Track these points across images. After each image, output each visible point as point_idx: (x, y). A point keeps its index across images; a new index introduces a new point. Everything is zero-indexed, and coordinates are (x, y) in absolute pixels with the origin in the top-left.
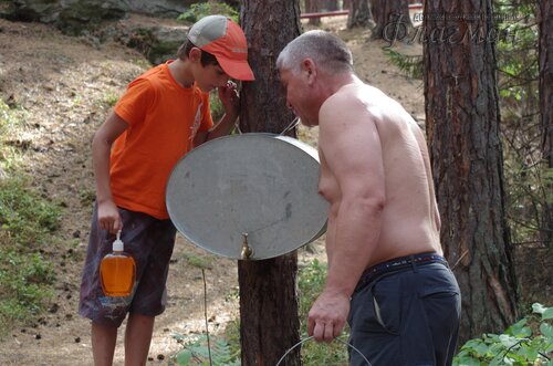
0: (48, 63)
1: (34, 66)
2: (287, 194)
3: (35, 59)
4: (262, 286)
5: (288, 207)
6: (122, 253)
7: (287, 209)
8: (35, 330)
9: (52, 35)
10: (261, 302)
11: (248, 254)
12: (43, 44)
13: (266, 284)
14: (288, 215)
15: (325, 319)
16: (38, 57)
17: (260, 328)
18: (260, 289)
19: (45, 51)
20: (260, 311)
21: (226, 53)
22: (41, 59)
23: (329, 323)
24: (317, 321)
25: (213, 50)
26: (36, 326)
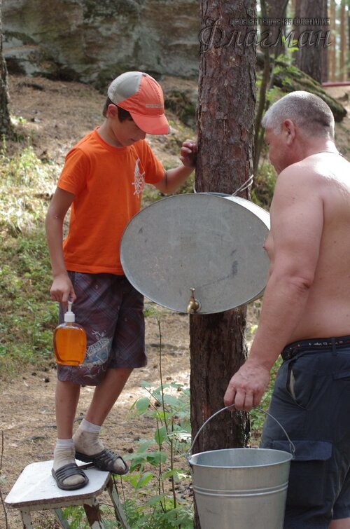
0: (82, 121)
1: (70, 123)
2: (234, 252)
3: (71, 117)
4: (210, 339)
5: (235, 265)
6: (74, 324)
7: (233, 266)
8: (45, 374)
9: (90, 94)
10: (209, 354)
11: (195, 308)
12: (80, 103)
13: (214, 337)
14: (234, 272)
15: (245, 388)
16: (74, 115)
17: (207, 379)
18: (209, 342)
19: (81, 109)
20: (208, 363)
21: (140, 109)
22: (77, 117)
23: (250, 392)
24: (238, 390)
25: (127, 107)
26: (46, 370)
